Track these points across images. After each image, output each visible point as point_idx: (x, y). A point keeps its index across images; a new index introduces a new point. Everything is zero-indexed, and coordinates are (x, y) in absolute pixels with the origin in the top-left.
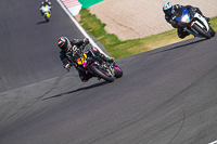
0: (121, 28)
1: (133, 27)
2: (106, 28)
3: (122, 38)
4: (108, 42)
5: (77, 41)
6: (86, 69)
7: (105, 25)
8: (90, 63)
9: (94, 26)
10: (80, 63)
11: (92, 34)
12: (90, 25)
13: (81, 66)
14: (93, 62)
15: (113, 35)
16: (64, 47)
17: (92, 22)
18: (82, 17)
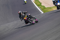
0: (46, 4)
1: (49, 4)
2: (42, 4)
3: (46, 7)
4: (42, 8)
5: (24, 12)
6: (26, 20)
7: (41, 3)
8: (28, 19)
9: (38, 3)
10: (25, 19)
11: (38, 6)
12: (37, 3)
13: (25, 20)
14: (28, 18)
15: (44, 6)
16: (20, 14)
17: (38, 2)
18: (35, 1)
